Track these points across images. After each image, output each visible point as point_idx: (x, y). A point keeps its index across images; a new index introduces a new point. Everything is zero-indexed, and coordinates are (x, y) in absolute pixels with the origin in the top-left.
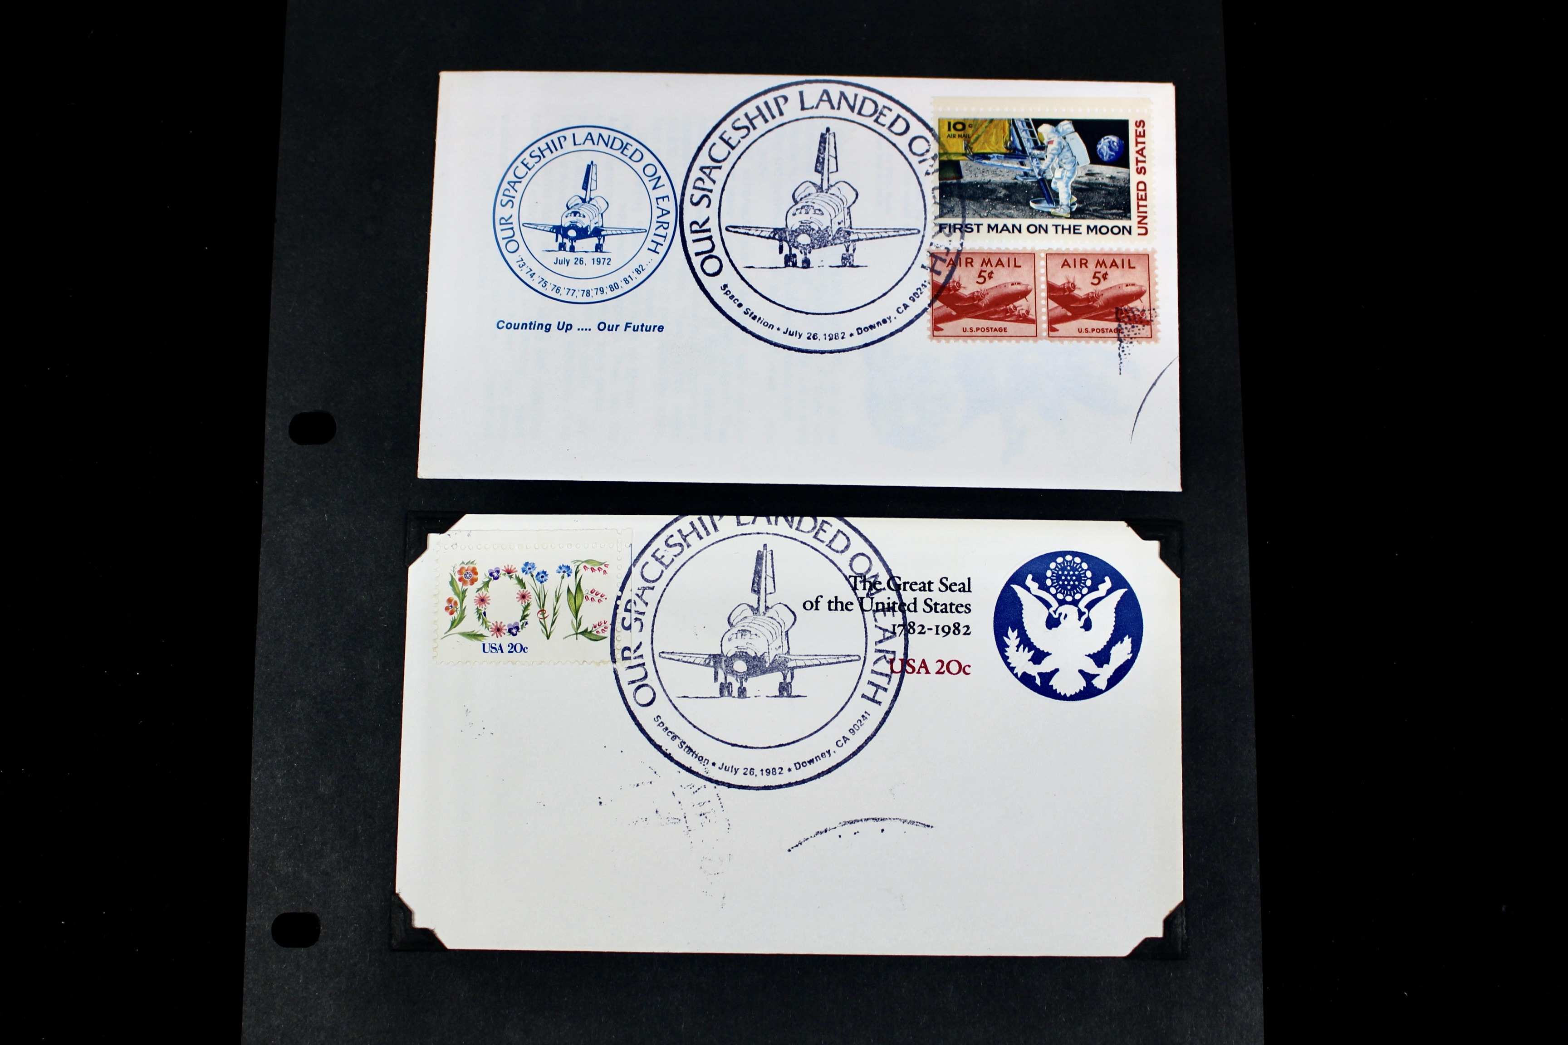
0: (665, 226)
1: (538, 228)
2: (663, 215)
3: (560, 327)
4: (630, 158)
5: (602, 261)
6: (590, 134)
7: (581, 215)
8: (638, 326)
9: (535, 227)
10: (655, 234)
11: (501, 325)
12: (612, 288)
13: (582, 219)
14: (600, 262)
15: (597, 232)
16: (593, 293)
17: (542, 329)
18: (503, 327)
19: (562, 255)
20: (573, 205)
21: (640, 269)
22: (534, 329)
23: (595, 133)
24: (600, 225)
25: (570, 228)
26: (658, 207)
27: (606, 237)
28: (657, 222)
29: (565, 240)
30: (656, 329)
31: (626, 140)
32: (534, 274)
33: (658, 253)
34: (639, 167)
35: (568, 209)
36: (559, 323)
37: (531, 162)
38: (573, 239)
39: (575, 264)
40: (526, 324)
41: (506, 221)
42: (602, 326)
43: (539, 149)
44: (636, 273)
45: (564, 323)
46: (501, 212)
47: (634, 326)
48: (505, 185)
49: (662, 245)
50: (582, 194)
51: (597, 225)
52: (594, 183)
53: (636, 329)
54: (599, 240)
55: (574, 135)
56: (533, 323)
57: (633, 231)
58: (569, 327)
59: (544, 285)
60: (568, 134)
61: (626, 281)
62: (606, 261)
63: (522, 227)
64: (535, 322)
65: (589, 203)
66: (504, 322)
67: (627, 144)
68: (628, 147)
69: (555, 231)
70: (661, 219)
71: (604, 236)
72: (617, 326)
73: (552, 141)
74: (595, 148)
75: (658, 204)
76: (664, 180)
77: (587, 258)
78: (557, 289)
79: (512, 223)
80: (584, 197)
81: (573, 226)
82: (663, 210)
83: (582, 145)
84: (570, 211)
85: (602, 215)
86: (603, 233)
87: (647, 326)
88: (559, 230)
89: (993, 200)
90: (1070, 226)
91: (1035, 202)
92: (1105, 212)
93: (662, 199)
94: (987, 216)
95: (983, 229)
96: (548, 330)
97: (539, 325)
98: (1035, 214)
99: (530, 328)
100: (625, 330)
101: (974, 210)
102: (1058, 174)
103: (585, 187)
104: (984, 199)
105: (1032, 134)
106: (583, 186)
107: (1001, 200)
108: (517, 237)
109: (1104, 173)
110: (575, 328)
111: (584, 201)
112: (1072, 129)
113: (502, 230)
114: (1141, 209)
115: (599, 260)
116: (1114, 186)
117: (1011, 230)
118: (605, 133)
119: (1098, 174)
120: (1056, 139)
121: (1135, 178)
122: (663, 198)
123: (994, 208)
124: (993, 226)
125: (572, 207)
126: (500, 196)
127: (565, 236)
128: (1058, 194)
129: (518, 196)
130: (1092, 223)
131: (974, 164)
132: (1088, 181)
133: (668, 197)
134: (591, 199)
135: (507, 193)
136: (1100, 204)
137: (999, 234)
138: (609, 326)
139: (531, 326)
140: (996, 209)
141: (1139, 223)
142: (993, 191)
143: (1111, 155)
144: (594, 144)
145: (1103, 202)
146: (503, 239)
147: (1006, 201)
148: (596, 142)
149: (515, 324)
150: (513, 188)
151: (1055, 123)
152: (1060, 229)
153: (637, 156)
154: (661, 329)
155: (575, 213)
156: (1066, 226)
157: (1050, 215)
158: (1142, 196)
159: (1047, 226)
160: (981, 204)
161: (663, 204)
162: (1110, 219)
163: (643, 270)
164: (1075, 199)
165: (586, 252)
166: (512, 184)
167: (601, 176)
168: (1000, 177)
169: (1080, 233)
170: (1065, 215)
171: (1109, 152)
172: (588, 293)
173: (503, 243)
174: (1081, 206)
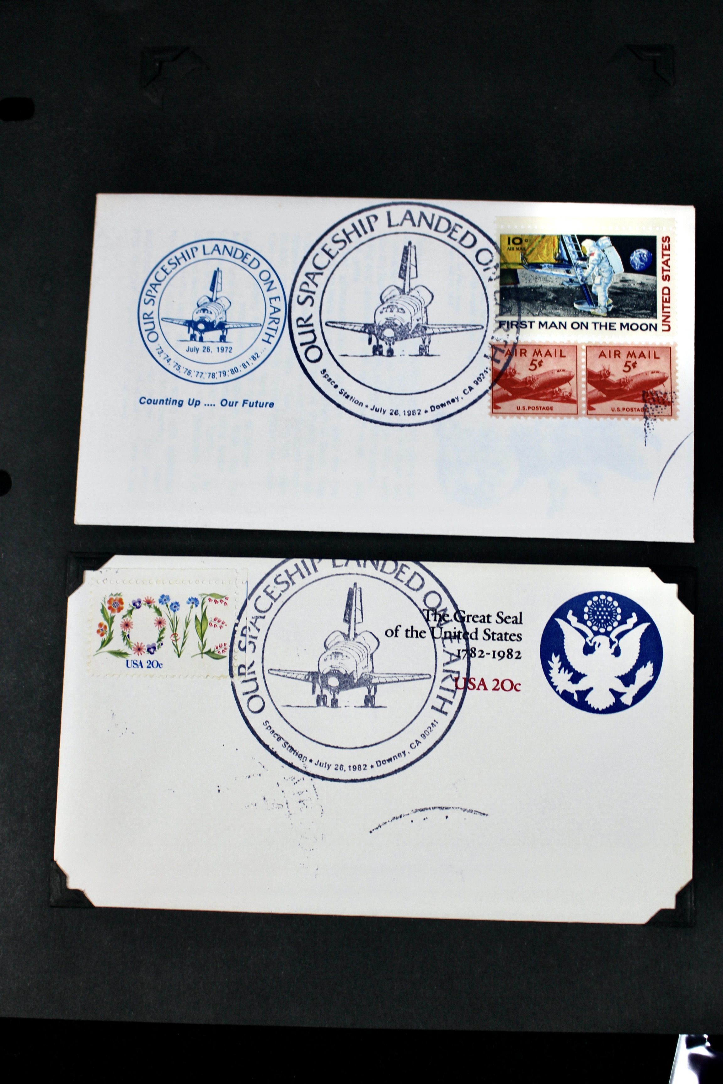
0: (277, 321)
1: (174, 322)
2: (275, 312)
3: (191, 403)
4: (249, 265)
5: (225, 349)
6: (217, 246)
7: (209, 312)
8: (253, 403)
9: (172, 321)
10: (268, 328)
11: (143, 400)
12: (233, 371)
13: (209, 315)
14: (223, 350)
15: (222, 326)
16: (217, 375)
17: (176, 404)
18: (144, 402)
19: (193, 344)
20: (202, 303)
21: (256, 356)
22: (169, 404)
23: (221, 245)
24: (224, 319)
25: (199, 322)
26: (271, 306)
27: (229, 330)
28: (270, 318)
29: (196, 332)
30: (268, 405)
31: (246, 251)
32: (170, 359)
33: (270, 343)
34: (256, 273)
35: (198, 306)
36: (190, 400)
37: (169, 268)
38: (202, 332)
39: (204, 351)
40: (163, 401)
41: (148, 316)
42: (225, 403)
43: (176, 257)
44: (252, 359)
45: (194, 400)
46: (145, 309)
47: (250, 403)
48: (148, 287)
49: (273, 337)
50: (210, 294)
51: (221, 320)
52: (219, 285)
53: (251, 405)
54: (223, 332)
55: (204, 246)
56: (169, 399)
57: (250, 325)
58: (198, 403)
59: (178, 368)
60: (199, 245)
61: (244, 366)
62: (229, 350)
63: (161, 321)
64: (171, 398)
65: (215, 301)
66: (145, 398)
67: (247, 254)
68: (248, 256)
69: (187, 324)
70: (274, 316)
71: (227, 329)
72: (237, 402)
73: (186, 252)
74: (221, 257)
75: (271, 303)
76: (276, 283)
77: (213, 347)
78: (189, 372)
79: (152, 318)
80: (211, 297)
81: (202, 321)
82: (275, 308)
83: (210, 255)
84: (200, 309)
85: (225, 312)
86: (226, 327)
87: (260, 403)
88: (191, 324)
89: (543, 302)
90: (606, 323)
91: (578, 304)
92: (635, 312)
93: (274, 300)
94: (538, 315)
95: (536, 325)
96: (180, 405)
97: (173, 401)
98: (578, 313)
99: (166, 404)
100: (243, 406)
101: (528, 310)
102: (597, 280)
103: (212, 289)
104: (537, 301)
105: (577, 248)
106: (211, 288)
107: (551, 302)
108: (157, 329)
109: (636, 280)
110: (202, 404)
111: (211, 300)
112: (610, 243)
113: (145, 323)
114: (666, 310)
115: (222, 349)
116: (644, 291)
117: (558, 327)
118: (229, 245)
119: (630, 280)
120: (596, 252)
121: (661, 284)
122: (275, 298)
123: (544, 308)
124: (543, 323)
125: (201, 305)
126: (144, 296)
127: (196, 328)
128: (597, 297)
129: (158, 296)
130: (625, 321)
131: (529, 272)
132: (622, 287)
133: (279, 297)
134: (217, 299)
135: (149, 293)
136: (631, 306)
137: (548, 330)
138: (230, 402)
139: (167, 401)
140: (546, 309)
141: (664, 321)
142: (544, 294)
143: (641, 265)
144: (220, 253)
145: (634, 304)
146: (146, 330)
147: (555, 303)
148: (221, 252)
149: (154, 400)
150: (154, 289)
151: (595, 238)
152: (598, 326)
153: (255, 264)
154: (272, 405)
155: (204, 310)
156: (603, 324)
157: (590, 314)
158: (666, 299)
159: (587, 323)
160: (534, 304)
161: (275, 303)
162: (639, 318)
163: (258, 357)
164: (611, 301)
165: (212, 342)
166: (154, 286)
167: (225, 280)
168: (550, 283)
169: (615, 330)
170: (603, 314)
171: (640, 262)
172: (214, 375)
173: (145, 334)
174: (616, 307)
